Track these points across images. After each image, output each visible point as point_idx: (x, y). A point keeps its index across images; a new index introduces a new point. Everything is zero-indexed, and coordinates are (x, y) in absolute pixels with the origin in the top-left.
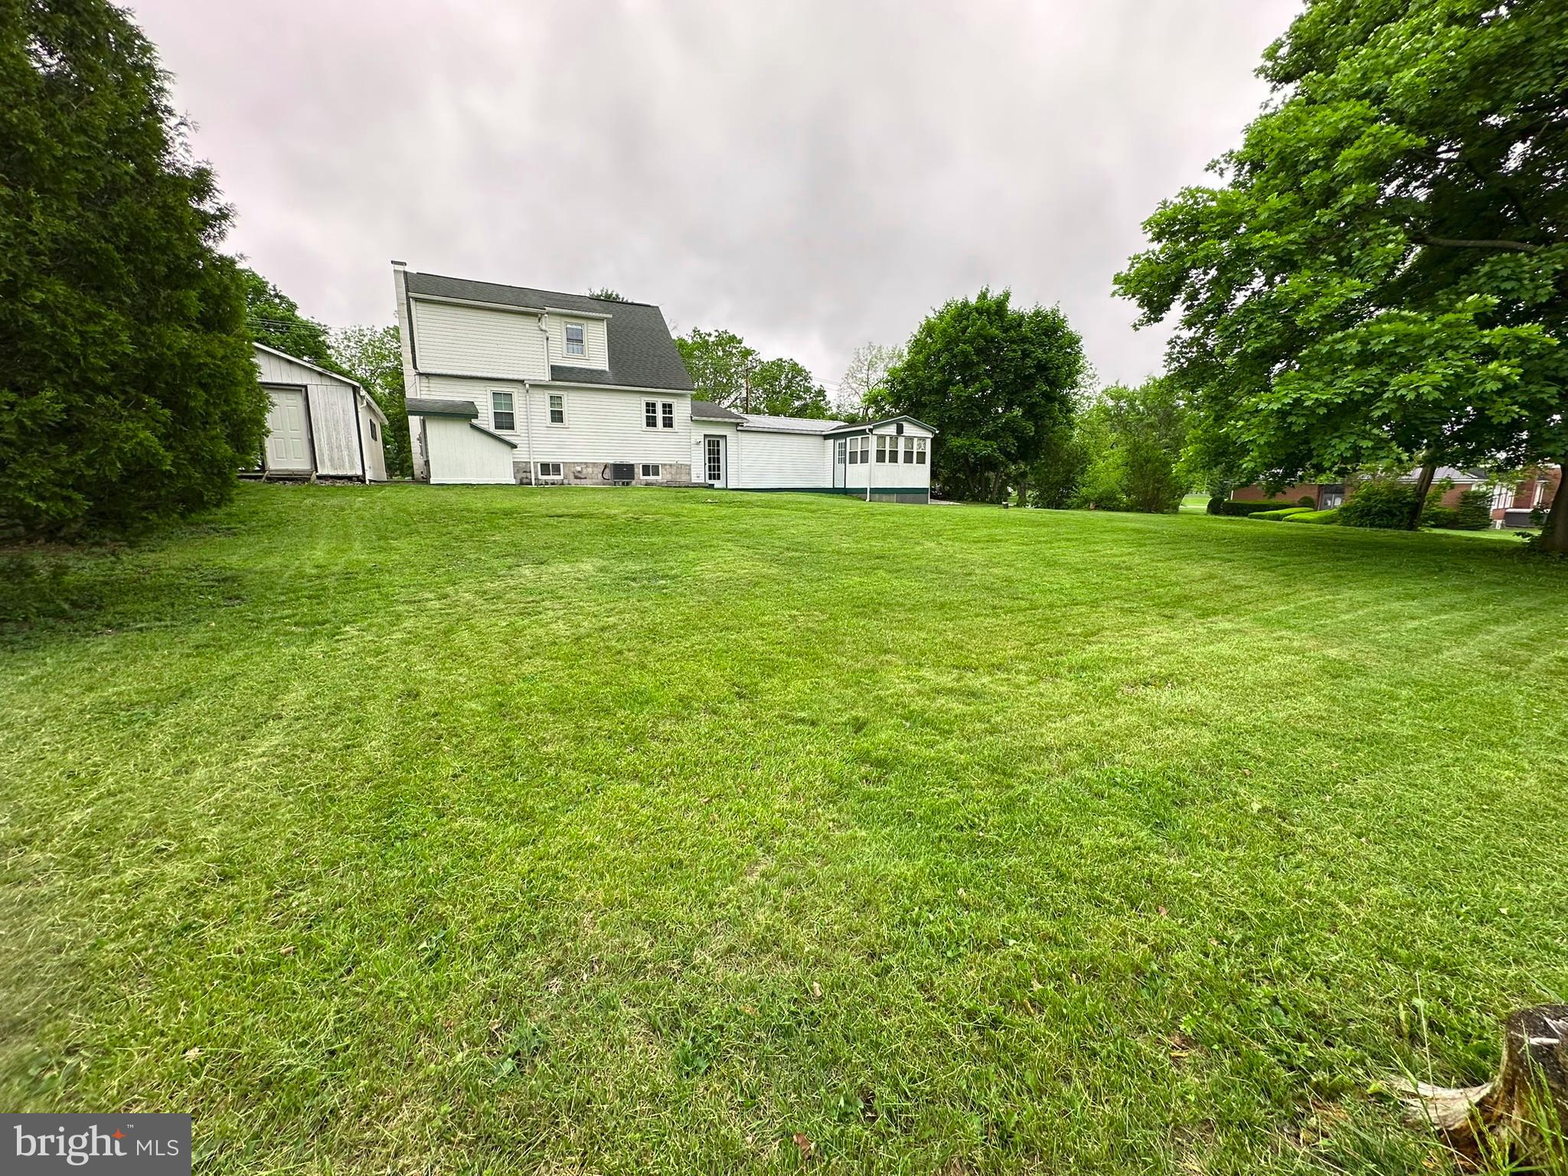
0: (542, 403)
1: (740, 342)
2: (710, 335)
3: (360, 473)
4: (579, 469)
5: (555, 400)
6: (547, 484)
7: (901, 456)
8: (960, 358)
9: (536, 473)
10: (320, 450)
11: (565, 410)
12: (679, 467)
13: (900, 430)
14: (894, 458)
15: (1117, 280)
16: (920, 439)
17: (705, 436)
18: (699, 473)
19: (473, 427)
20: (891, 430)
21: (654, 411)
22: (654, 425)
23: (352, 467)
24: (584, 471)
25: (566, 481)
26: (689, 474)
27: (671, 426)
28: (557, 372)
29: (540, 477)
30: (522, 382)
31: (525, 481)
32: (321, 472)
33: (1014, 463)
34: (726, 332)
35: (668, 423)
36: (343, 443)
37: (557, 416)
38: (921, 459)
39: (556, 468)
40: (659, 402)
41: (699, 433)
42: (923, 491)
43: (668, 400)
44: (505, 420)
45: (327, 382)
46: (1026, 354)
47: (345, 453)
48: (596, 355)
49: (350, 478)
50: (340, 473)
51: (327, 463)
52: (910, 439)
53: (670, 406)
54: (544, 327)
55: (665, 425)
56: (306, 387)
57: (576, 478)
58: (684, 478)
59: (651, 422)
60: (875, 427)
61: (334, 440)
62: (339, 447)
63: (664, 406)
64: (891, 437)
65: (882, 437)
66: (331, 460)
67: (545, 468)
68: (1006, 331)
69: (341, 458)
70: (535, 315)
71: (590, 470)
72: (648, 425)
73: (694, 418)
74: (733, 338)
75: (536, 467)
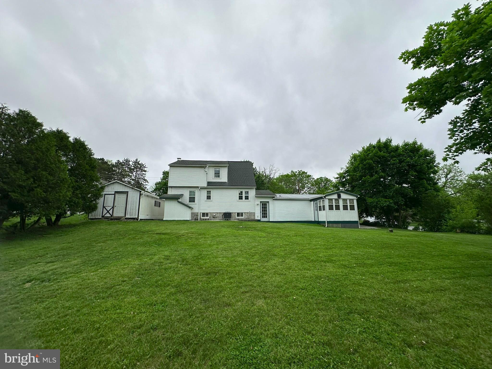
0: (204, 193)
1: (306, 173)
2: (296, 172)
3: (137, 217)
4: (214, 214)
5: (209, 192)
6: (203, 220)
7: (341, 207)
8: (367, 166)
9: (200, 216)
10: (128, 210)
11: (211, 195)
12: (250, 213)
13: (339, 196)
14: (338, 208)
15: (404, 101)
16: (350, 200)
17: (261, 202)
18: (258, 216)
19: (179, 202)
20: (335, 196)
21: (242, 194)
22: (242, 199)
23: (135, 215)
24: (216, 215)
25: (210, 219)
26: (255, 216)
27: (248, 199)
28: (209, 183)
29: (202, 217)
30: (198, 187)
31: (196, 219)
32: (127, 217)
33: (411, 209)
34: (301, 171)
35: (247, 198)
36: (134, 208)
37: (209, 197)
38: (352, 208)
39: (207, 214)
40: (244, 191)
41: (258, 201)
42: (356, 222)
43: (247, 190)
44: (192, 200)
45: (133, 190)
46: (401, 162)
47: (134, 211)
48: (224, 177)
49: (134, 219)
50: (132, 217)
51: (129, 214)
52: (345, 200)
53: (248, 192)
54: (206, 170)
55: (245, 199)
56: (128, 192)
57: (213, 218)
58: (252, 218)
59: (241, 198)
60: (326, 196)
61: (132, 207)
62: (133, 209)
63: (245, 192)
64: (336, 200)
65: (330, 200)
66: (130, 213)
67: (204, 214)
68: (390, 153)
69: (133, 213)
70: (203, 167)
71: (218, 215)
72: (240, 199)
73: (256, 196)
74: (304, 172)
75: (200, 214)
